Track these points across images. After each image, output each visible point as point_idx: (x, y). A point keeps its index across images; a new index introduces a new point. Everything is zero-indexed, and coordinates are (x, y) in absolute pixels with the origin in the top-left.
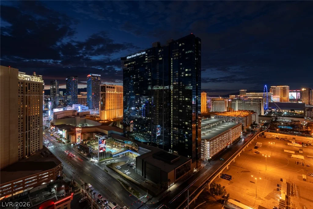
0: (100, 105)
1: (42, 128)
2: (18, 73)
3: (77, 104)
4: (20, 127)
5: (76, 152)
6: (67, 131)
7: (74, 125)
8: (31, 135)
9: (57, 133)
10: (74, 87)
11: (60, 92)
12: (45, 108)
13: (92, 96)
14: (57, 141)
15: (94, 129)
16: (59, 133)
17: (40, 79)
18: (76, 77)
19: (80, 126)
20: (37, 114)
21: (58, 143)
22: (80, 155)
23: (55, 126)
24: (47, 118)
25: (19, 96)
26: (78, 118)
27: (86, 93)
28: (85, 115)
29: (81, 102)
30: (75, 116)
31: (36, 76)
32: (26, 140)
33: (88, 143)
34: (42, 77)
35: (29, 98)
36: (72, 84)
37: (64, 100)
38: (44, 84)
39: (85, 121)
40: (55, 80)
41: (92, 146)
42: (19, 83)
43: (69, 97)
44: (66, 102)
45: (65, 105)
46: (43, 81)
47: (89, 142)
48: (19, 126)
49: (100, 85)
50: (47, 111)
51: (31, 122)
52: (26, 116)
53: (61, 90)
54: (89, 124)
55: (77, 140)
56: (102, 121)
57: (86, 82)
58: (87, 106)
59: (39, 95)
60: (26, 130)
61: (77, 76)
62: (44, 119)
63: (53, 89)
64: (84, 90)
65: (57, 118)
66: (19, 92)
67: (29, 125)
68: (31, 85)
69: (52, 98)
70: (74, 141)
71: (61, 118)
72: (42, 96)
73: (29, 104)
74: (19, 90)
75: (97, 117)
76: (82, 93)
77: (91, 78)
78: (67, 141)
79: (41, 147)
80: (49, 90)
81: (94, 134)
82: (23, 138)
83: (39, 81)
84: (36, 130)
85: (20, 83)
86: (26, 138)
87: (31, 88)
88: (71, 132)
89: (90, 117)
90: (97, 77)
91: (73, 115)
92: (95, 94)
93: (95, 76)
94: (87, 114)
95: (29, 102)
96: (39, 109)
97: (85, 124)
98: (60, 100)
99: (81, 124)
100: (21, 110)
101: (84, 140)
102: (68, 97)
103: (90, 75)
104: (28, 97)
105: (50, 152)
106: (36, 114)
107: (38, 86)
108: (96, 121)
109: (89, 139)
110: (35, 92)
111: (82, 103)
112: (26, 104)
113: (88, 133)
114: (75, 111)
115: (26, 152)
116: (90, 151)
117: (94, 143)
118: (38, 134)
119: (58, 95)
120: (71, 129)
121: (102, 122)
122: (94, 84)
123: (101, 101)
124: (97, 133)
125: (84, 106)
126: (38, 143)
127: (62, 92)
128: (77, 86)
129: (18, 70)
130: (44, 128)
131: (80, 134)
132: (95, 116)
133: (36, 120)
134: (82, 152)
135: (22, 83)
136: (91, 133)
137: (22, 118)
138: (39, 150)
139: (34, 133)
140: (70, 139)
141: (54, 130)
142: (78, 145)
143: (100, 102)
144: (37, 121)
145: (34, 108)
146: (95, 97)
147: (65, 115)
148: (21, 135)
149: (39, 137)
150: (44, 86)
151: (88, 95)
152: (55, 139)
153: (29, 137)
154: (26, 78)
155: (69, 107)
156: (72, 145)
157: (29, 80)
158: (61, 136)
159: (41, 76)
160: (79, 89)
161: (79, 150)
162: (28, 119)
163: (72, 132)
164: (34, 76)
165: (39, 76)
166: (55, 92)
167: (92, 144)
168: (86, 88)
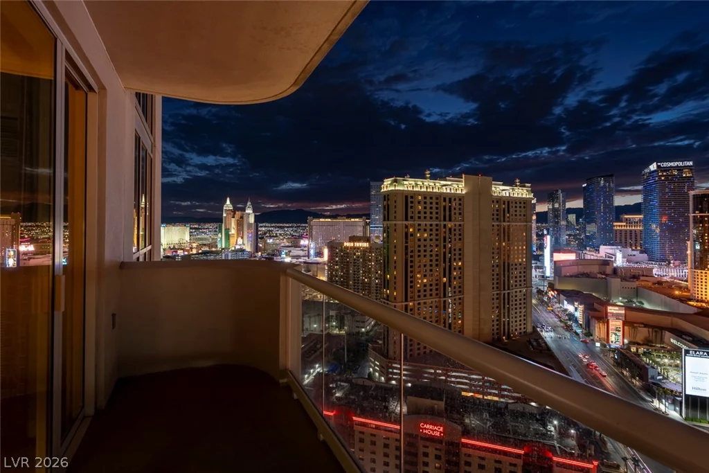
0: (689, 252)
1: (531, 290)
2: (492, 184)
3: (612, 245)
4: (495, 282)
5: (609, 366)
6: (585, 308)
7: (604, 298)
8: (511, 299)
9: (561, 307)
10: (604, 203)
11: (569, 216)
12: (537, 249)
13: (661, 225)
14: (562, 325)
15: (666, 321)
16: (565, 307)
17: (527, 191)
18: (607, 177)
19: (622, 304)
20: (522, 260)
21: (564, 331)
22: (620, 377)
23: (557, 290)
24: (541, 270)
25: (493, 226)
26: (615, 283)
27: (641, 216)
28: (635, 277)
29: (623, 241)
30: (607, 275)
31: (520, 186)
32: (504, 307)
33: (644, 354)
34: (530, 187)
35: (509, 229)
36: (599, 196)
37: (578, 234)
38: (534, 201)
39: (637, 293)
40: (557, 191)
41: (660, 365)
42: (493, 202)
43: (592, 228)
44: (582, 239)
45: (582, 246)
46: (531, 196)
47: (650, 353)
48: (493, 279)
49: (692, 193)
50: (540, 258)
51: (511, 276)
52: (504, 263)
53: (570, 211)
54: (650, 302)
55: (612, 338)
56: (698, 301)
57: (640, 188)
58: (642, 252)
59: (525, 224)
60: (504, 289)
61: (612, 176)
62: (534, 273)
63: (554, 210)
64: (636, 209)
65: (563, 274)
66: (493, 219)
67: (509, 280)
68: (511, 205)
69: (551, 229)
70: (603, 335)
71: (571, 276)
72: (531, 226)
73: (509, 240)
74: (493, 215)
75: (680, 288)
76: (626, 216)
77: (655, 174)
78: (584, 331)
79: (530, 330)
80: (545, 213)
81: (667, 334)
82: (500, 303)
83: (524, 196)
84: (520, 291)
85: (495, 202)
86: (504, 303)
87: (511, 210)
88: (596, 312)
89: (654, 284)
90: (680, 169)
91: (600, 273)
92: (671, 219)
93: (671, 167)
94: (643, 276)
95: (509, 236)
96: (525, 252)
97: (635, 300)
98: (569, 235)
99: (624, 298)
100: (496, 251)
101: (632, 343)
102: (588, 229)
103: (653, 167)
104: (506, 228)
105: (545, 343)
106: (520, 260)
107: (522, 205)
108: (674, 297)
109: (647, 342)
110: (518, 217)
111: (628, 244)
112: (504, 241)
113: (646, 326)
114: (605, 263)
115: (504, 329)
116: (653, 378)
117: (666, 360)
118: (522, 302)
119: (563, 223)
120: (596, 306)
121: (699, 304)
122: (667, 190)
123: (695, 241)
124: (680, 333)
125: (634, 253)
126: (522, 318)
127: (575, 215)
128: (612, 201)
129: (491, 178)
130: (534, 290)
131: (619, 323)
132: (673, 283)
133: (520, 273)
134: (625, 373)
135: (497, 202)
136: (659, 329)
137: (497, 266)
138: (524, 332)
139: (516, 296)
140: (591, 328)
141: (555, 300)
142: (614, 350)
143: (688, 243)
144: (522, 274)
145: (516, 248)
146: (669, 228)
147: (581, 269)
148: (495, 297)
149: (525, 308)
150: (534, 204)
151: (645, 222)
152: (556, 320)
153: (508, 304)
154: (504, 192)
155: (589, 251)
156: (598, 344)
157: (508, 195)
158: (572, 317)
159: (529, 185)
160: (616, 207)
161: (618, 364)
162: (506, 268)
163: (596, 314)
164: (516, 186)
165: (525, 186)
166: (557, 216)
167: (658, 360)
168: (640, 203)
